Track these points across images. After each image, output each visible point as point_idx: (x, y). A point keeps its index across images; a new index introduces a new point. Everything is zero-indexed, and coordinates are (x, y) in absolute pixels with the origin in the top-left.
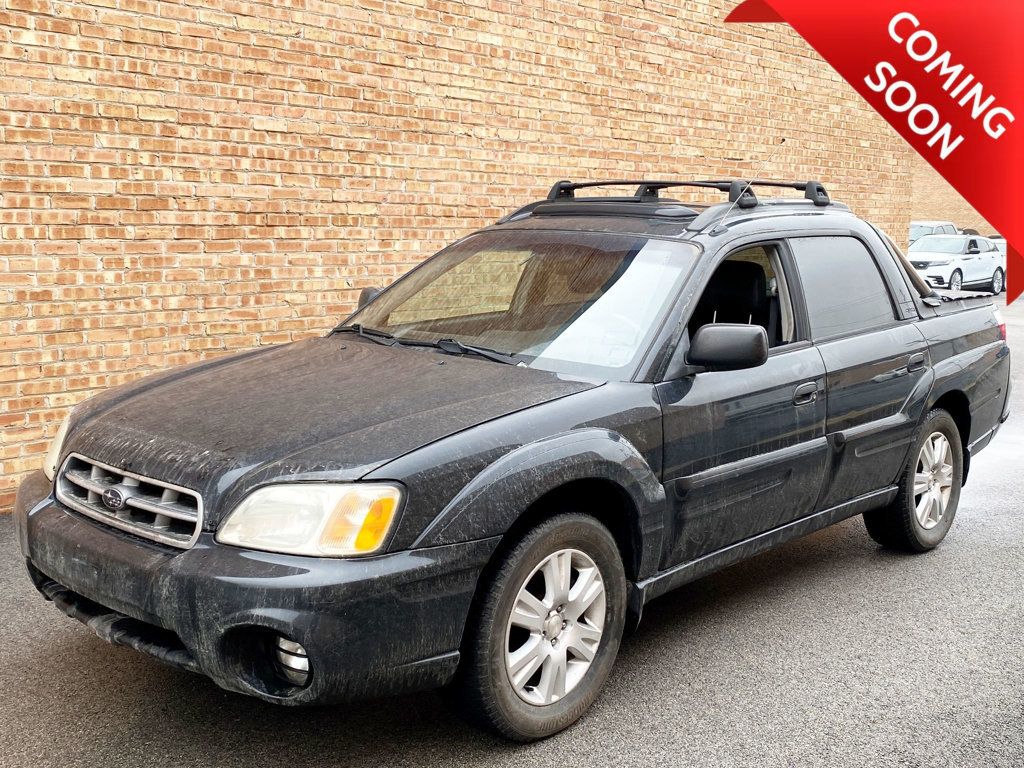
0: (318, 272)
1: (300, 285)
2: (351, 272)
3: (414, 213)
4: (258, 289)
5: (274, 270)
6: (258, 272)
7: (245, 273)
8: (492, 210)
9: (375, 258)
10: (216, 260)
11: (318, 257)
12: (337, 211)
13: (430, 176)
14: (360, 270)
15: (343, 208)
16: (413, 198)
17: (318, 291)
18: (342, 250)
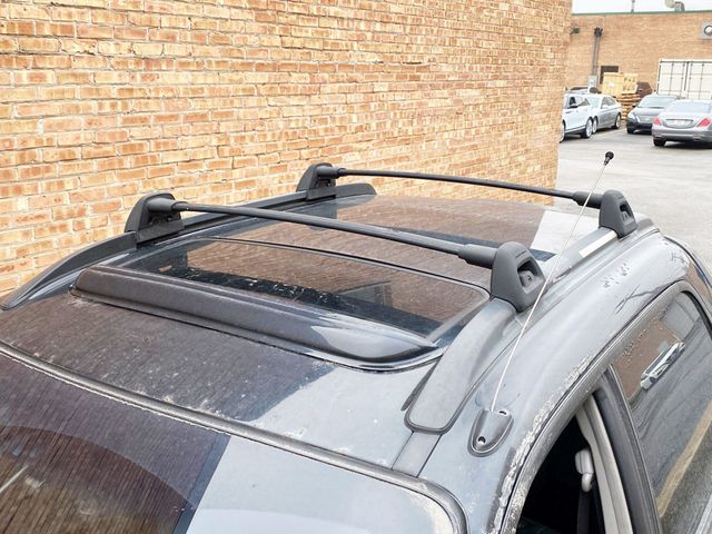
3: (14, 162)
8: (132, 145)
13: (34, 111)
16: (11, 141)
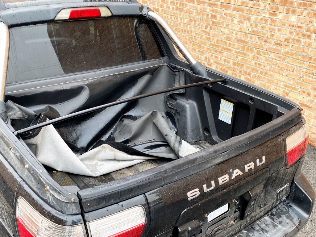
0: (236, 21)
1: (227, 25)
2: (251, 25)
4: (211, 23)
5: (218, 17)
6: (212, 16)
7: (208, 15)
9: (266, 20)
10: (199, 7)
11: (237, 14)
14: (256, 25)
17: (234, 30)
18: (248, 13)
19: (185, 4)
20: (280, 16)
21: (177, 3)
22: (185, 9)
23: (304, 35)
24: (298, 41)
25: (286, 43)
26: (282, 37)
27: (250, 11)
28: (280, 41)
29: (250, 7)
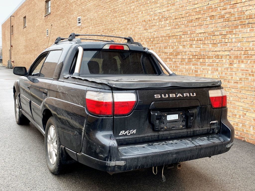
0: (210, 72)
2: (219, 73)
3: (243, 54)
4: (195, 75)
5: (199, 71)
6: (195, 71)
7: (192, 71)
9: (227, 69)
10: (187, 67)
11: (210, 68)
12: (216, 54)
13: (250, 40)
14: (222, 73)
15: (218, 53)
16: (242, 48)
19: (179, 66)
20: (235, 66)
21: (174, 67)
22: (178, 69)
23: (250, 75)
24: (247, 79)
25: (240, 81)
26: (237, 78)
27: (218, 65)
28: (237, 80)
29: (217, 63)
